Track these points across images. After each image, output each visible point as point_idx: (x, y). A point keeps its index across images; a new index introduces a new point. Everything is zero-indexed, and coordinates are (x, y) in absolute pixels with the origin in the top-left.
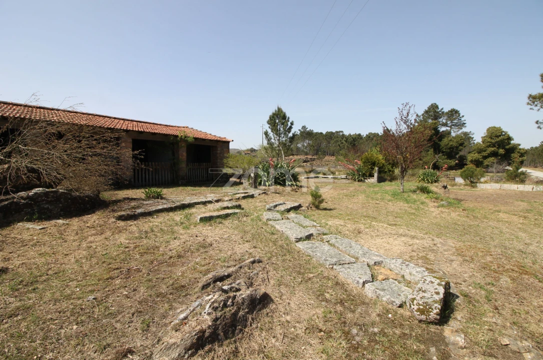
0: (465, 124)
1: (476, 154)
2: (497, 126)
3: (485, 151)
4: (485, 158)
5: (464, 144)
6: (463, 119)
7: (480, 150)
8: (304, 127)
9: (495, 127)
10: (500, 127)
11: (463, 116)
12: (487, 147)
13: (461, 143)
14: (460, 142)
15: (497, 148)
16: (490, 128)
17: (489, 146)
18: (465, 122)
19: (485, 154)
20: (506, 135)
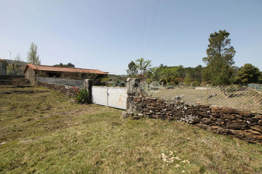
1: (238, 77)
2: (249, 63)
3: (242, 75)
4: (242, 79)
6: (233, 60)
7: (240, 75)
8: (162, 65)
9: (248, 64)
10: (251, 64)
12: (243, 73)
15: (249, 74)
16: (246, 64)
17: (245, 73)
19: (242, 77)
20: (254, 68)
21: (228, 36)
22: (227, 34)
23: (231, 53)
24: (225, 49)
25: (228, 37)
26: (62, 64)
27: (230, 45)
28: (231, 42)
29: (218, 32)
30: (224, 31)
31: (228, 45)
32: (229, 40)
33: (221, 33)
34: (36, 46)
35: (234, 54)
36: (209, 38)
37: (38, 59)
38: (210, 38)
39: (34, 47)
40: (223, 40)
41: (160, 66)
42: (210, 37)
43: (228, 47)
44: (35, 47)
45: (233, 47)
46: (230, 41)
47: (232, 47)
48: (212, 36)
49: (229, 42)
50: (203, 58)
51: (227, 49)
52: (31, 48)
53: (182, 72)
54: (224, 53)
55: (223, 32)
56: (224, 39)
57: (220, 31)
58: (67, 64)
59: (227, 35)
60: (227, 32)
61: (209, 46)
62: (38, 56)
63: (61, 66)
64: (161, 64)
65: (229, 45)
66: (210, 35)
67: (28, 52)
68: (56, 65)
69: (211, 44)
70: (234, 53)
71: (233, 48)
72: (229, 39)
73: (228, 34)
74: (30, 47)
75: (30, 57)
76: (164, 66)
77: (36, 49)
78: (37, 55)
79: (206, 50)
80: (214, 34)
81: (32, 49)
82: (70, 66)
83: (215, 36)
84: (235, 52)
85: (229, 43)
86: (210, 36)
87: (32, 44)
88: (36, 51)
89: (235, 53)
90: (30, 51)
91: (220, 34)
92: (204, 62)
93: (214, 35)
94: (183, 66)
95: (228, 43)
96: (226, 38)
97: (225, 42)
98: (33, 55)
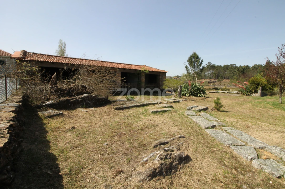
8: (209, 63)
34: (64, 43)
39: (62, 44)
44: (63, 44)
52: (59, 46)
67: (57, 50)
77: (65, 47)
81: (60, 47)
87: (61, 42)
88: (65, 49)
98: (61, 54)
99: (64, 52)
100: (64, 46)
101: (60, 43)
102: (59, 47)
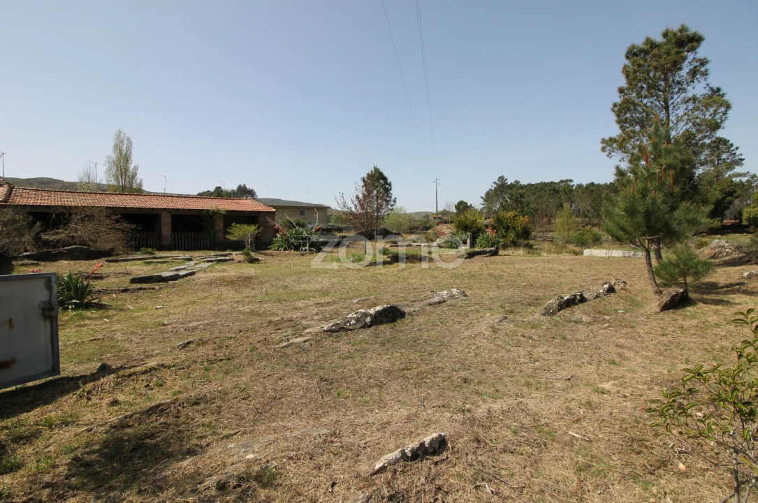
0: (742, 160)
5: (735, 192)
6: (738, 152)
11: (737, 148)
13: (729, 192)
14: (728, 190)
18: (740, 157)
21: (698, 46)
22: (696, 40)
23: (711, 110)
24: (686, 101)
25: (697, 50)
26: (220, 188)
27: (709, 81)
28: (710, 71)
29: (659, 39)
30: (681, 31)
31: (699, 82)
32: (703, 62)
33: (669, 41)
34: (128, 139)
35: (725, 113)
36: (625, 66)
37: (134, 175)
38: (627, 62)
39: (122, 142)
40: (676, 65)
41: (495, 183)
42: (627, 57)
43: (699, 89)
44: (125, 142)
45: (718, 90)
46: (707, 66)
47: (715, 88)
48: (635, 54)
49: (703, 69)
50: (603, 139)
51: (694, 99)
52: (116, 146)
53: (562, 197)
54: (685, 114)
55: (675, 34)
56: (684, 59)
57: (665, 35)
58: (235, 188)
59: (695, 44)
60: (692, 30)
61: (621, 91)
62: (136, 168)
63: (219, 193)
64: (500, 177)
65: (703, 84)
66: (625, 50)
67: (109, 157)
68: (205, 192)
69: (630, 83)
70: (723, 109)
71: (721, 93)
72: (702, 57)
73: (696, 38)
74: (113, 144)
75: (114, 170)
76: (509, 182)
77: (129, 149)
78: (131, 167)
79: (611, 106)
80: (643, 46)
81: (118, 148)
82: (244, 192)
83: (646, 52)
84: (728, 107)
85: (705, 74)
86: (628, 53)
87: (118, 136)
88: (130, 153)
89: (729, 112)
90: (114, 156)
91: (666, 44)
92: (607, 153)
93: (642, 51)
94: (571, 181)
95: (698, 76)
96: (690, 56)
97: (688, 73)
98: (121, 166)
99: (128, 161)
100: (126, 147)
101: (118, 138)
102: (116, 150)
